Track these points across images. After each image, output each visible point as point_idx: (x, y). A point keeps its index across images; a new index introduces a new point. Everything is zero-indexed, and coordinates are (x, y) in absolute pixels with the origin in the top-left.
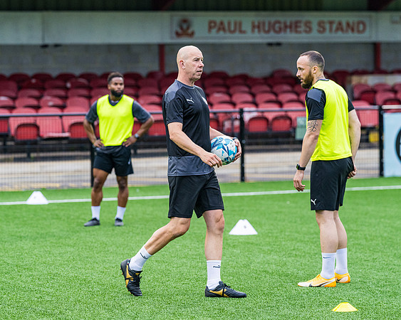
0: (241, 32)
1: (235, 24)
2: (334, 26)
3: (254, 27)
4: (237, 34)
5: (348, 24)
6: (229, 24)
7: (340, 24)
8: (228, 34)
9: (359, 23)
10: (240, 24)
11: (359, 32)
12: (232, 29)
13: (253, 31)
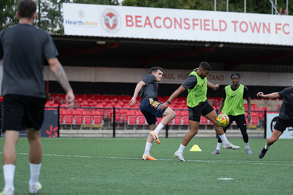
0: (173, 78)
1: (171, 75)
2: (211, 77)
3: (179, 76)
4: (172, 79)
5: (217, 77)
6: (169, 75)
7: (213, 76)
8: (168, 80)
9: (221, 76)
10: (173, 75)
11: (221, 80)
12: (170, 77)
13: (178, 78)
